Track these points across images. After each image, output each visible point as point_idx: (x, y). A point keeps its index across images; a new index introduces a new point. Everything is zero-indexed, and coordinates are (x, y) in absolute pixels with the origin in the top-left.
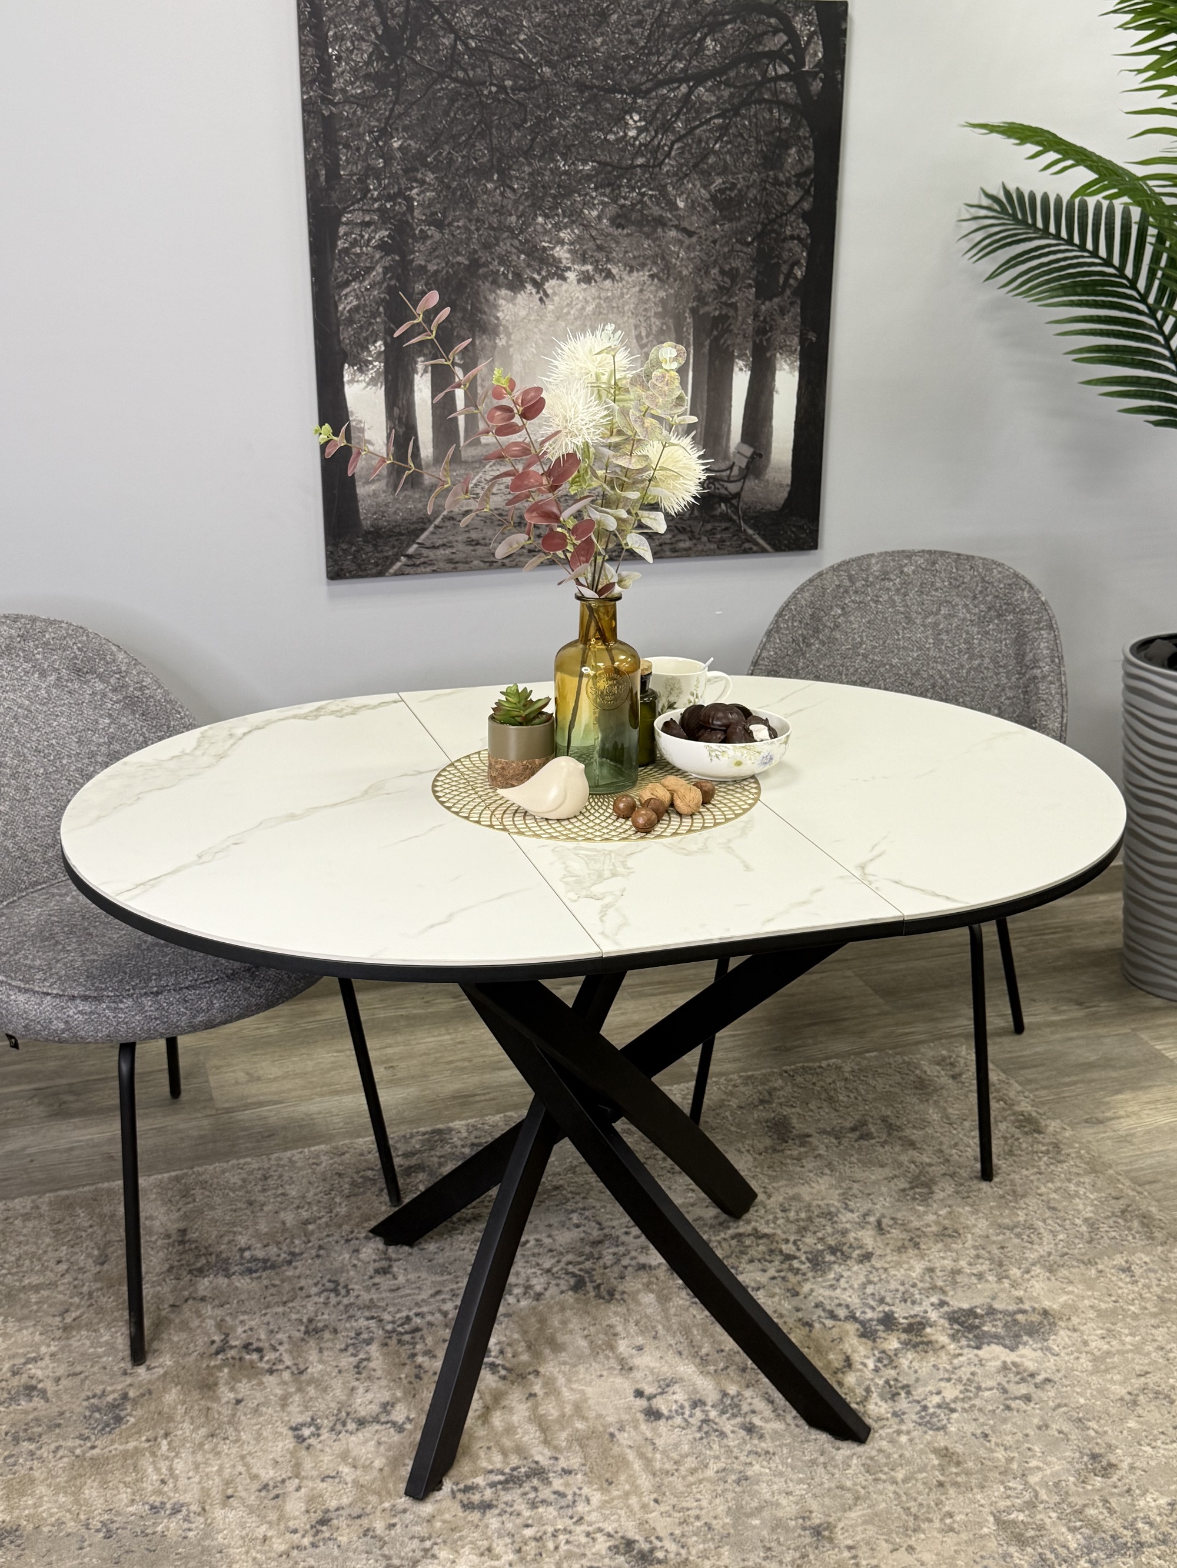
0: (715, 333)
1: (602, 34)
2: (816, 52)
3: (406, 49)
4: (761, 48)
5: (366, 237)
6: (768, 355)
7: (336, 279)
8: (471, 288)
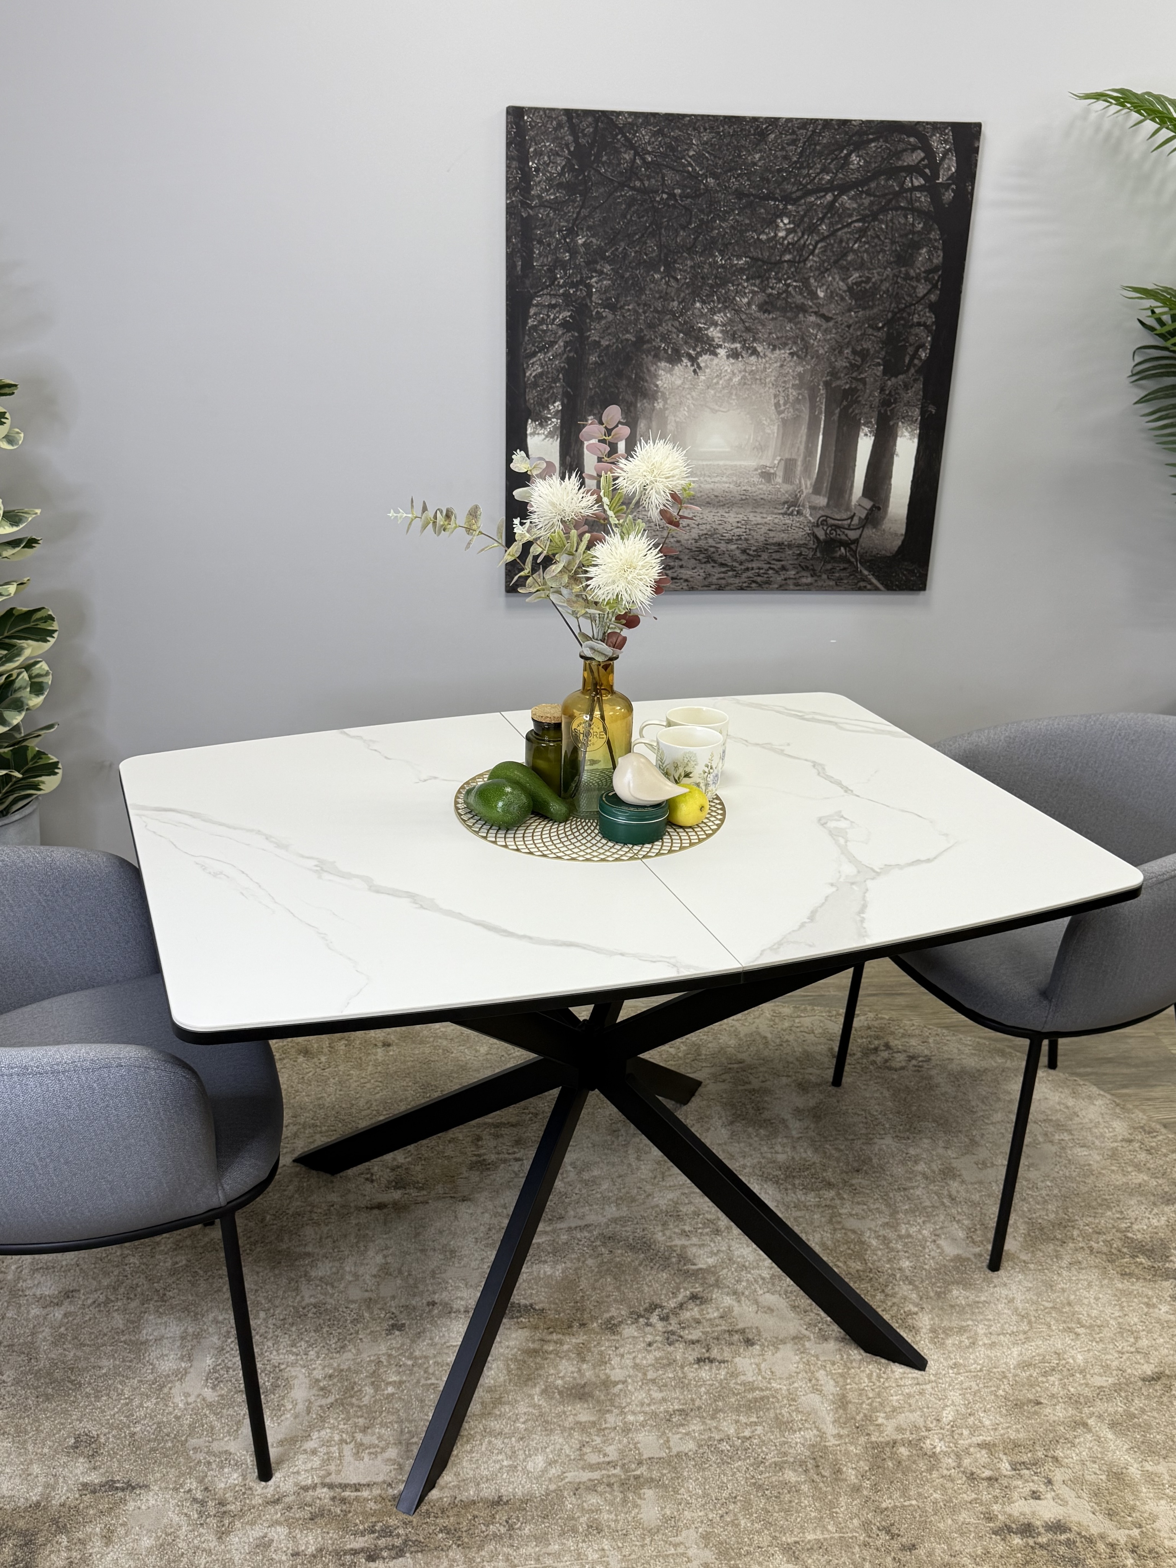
0: (845, 403)
1: (760, 151)
2: (951, 166)
3: (594, 162)
4: (900, 163)
5: (552, 316)
6: (891, 423)
7: (526, 350)
8: (636, 360)
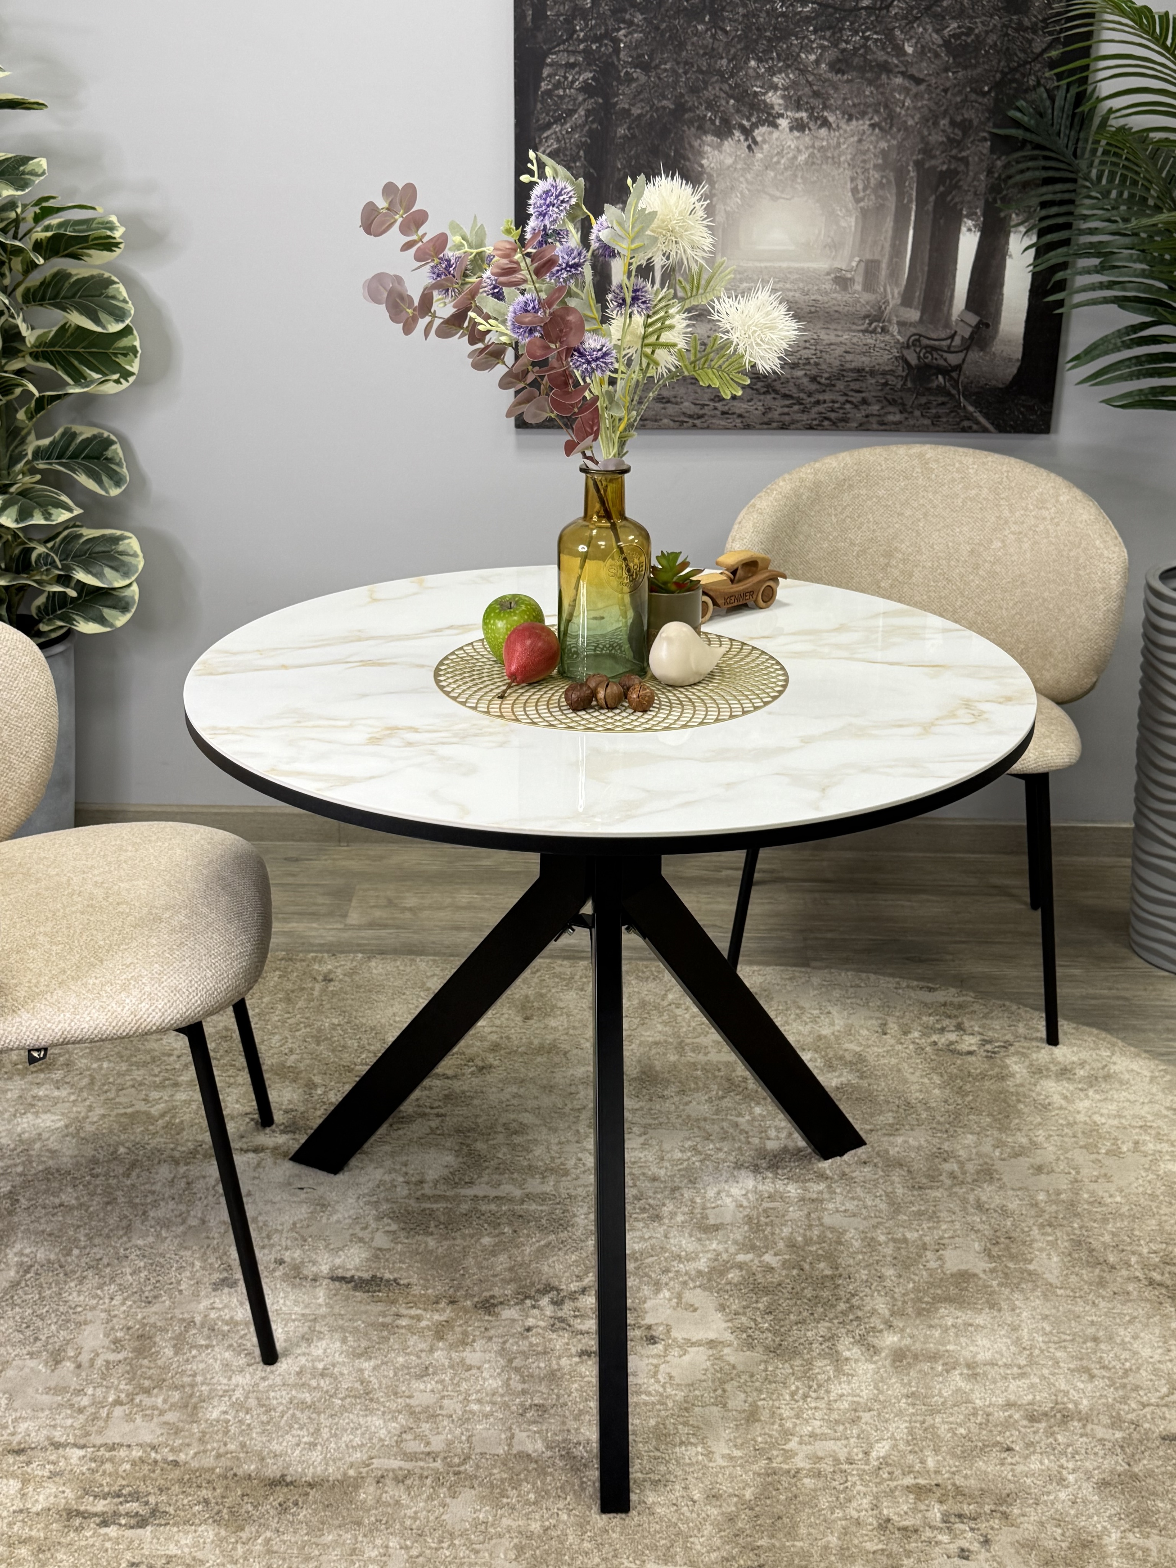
0: (942, 189)
5: (570, 78)
6: (1002, 215)
7: (538, 121)
8: (676, 134)
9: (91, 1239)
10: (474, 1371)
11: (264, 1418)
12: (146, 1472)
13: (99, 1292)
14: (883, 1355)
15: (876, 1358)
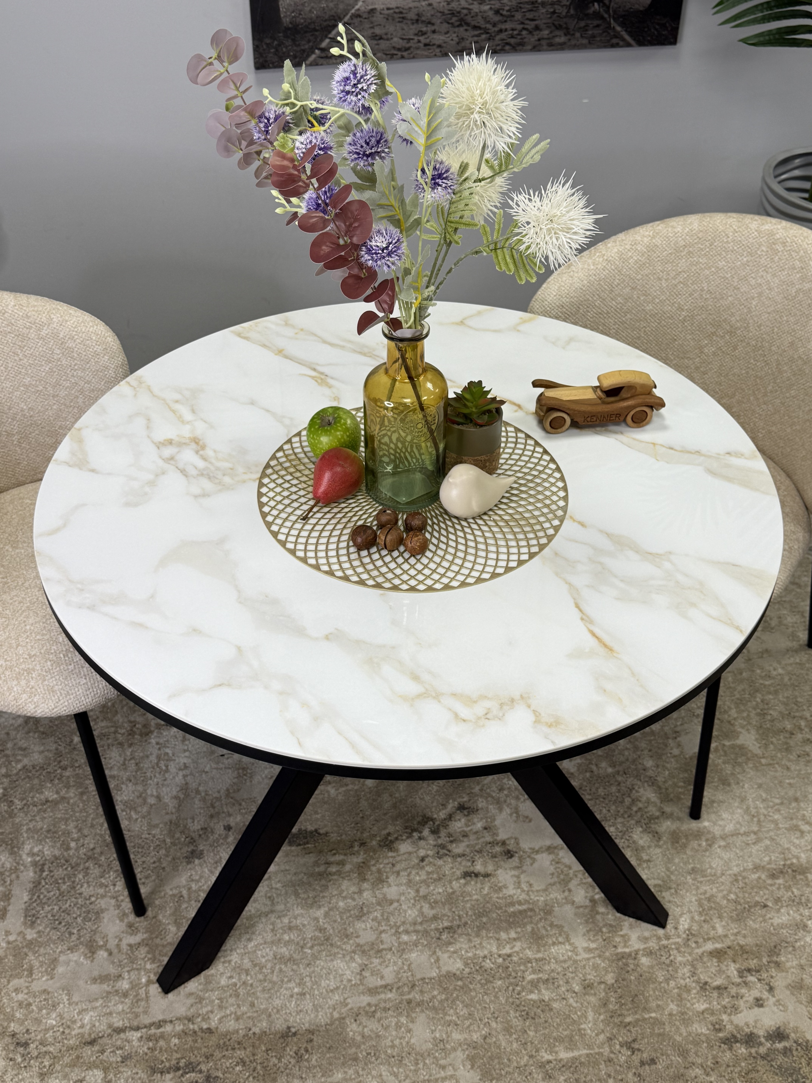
9: (80, 830)
10: (395, 905)
11: (261, 977)
12: (191, 1043)
13: (103, 881)
14: (664, 838)
15: (661, 843)
